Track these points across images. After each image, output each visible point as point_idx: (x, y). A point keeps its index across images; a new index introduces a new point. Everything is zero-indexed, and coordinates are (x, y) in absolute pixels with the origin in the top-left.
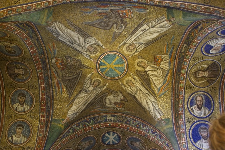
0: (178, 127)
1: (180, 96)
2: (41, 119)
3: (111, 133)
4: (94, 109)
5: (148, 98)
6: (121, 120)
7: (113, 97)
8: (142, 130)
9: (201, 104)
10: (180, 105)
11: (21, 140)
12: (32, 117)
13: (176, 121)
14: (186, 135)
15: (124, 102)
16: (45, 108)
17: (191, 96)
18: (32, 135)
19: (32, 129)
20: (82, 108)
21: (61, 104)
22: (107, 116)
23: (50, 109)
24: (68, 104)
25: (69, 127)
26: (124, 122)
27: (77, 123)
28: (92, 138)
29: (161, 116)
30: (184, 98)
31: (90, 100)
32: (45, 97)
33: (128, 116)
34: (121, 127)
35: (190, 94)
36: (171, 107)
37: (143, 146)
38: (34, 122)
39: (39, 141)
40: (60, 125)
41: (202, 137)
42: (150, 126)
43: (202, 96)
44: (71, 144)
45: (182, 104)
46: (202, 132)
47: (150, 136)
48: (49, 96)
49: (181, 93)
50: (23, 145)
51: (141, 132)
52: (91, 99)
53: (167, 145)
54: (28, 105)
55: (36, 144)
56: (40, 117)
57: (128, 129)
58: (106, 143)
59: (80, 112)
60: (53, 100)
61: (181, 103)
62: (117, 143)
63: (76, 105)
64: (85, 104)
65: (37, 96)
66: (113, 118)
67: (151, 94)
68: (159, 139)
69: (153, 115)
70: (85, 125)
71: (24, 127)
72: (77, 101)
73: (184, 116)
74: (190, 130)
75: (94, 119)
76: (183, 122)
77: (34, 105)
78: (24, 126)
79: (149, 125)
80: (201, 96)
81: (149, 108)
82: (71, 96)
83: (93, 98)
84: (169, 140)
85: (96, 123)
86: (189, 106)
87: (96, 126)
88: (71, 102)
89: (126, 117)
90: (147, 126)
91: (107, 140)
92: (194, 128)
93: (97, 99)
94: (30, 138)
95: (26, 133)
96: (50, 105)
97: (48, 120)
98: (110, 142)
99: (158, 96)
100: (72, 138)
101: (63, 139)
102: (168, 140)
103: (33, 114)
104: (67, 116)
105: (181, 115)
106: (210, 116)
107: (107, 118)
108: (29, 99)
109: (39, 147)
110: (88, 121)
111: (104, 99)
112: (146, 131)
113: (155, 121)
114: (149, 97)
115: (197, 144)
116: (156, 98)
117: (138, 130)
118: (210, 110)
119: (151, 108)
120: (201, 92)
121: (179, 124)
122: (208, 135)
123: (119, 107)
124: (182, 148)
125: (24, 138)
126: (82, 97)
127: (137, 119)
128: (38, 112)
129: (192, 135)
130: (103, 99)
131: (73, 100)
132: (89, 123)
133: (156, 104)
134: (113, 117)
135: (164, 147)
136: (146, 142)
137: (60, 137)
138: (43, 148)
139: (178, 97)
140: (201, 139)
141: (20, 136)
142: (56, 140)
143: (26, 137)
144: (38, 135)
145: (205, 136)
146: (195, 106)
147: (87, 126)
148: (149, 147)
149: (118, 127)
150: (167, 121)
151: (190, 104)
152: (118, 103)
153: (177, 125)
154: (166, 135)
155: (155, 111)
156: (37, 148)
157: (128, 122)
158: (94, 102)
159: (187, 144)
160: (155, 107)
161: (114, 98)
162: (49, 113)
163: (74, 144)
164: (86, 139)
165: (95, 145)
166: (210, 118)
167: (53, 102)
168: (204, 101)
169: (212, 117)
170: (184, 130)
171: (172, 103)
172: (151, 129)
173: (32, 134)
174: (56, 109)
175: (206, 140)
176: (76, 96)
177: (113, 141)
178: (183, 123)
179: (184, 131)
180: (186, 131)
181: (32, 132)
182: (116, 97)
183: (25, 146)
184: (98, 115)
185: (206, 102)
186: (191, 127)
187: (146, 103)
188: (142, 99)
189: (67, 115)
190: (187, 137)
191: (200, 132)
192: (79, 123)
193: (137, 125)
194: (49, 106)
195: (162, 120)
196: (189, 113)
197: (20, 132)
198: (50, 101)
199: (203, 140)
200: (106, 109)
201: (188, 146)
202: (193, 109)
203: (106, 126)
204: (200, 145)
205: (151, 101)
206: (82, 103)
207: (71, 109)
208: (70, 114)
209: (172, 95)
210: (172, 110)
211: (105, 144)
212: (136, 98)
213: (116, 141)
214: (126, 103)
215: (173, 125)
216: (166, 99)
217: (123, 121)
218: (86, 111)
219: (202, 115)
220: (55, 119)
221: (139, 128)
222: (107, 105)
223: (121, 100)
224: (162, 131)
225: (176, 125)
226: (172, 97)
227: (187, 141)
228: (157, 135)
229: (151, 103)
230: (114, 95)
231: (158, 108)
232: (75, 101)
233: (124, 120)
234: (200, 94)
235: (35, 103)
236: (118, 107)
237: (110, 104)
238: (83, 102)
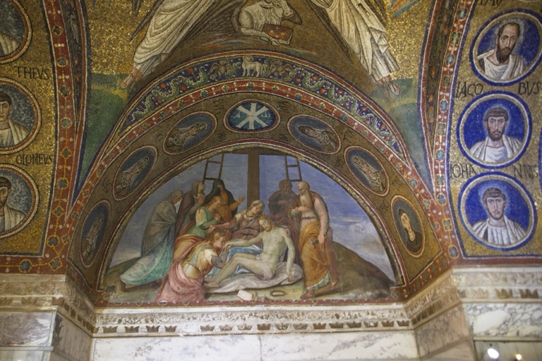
0: (433, 104)
1: (456, 21)
2: (60, 77)
3: (253, 106)
4: (208, 41)
5: (363, 19)
6: (281, 74)
7: (261, 9)
8: (335, 102)
9: (511, 46)
10: (450, 49)
11: (12, 137)
12: (30, 73)
13: (427, 89)
14: (450, 129)
15: (290, 24)
16: (66, 47)
17: (486, 24)
18: (39, 123)
19: (38, 107)
20: (174, 40)
21: (112, 30)
22: (242, 61)
23: (81, 46)
24: (133, 30)
25: (141, 94)
26: (289, 79)
27: (163, 79)
28: (203, 118)
29: (390, 72)
30: (468, 29)
31: (195, 17)
32: (59, 12)
33: (298, 61)
34: (279, 92)
35: (486, 18)
36: (420, 47)
37: (330, 138)
38: (40, 85)
39: (62, 139)
40: (117, 92)
41: (489, 133)
42: (356, 93)
43: (522, 24)
44: (151, 138)
45: (458, 47)
46: (493, 121)
47: (355, 122)
48: (73, 6)
49: (463, 13)
50: (19, 149)
51: (332, 108)
52: (198, 15)
53: (395, 146)
54: (12, 38)
55: (56, 147)
56: (54, 72)
57: (299, 99)
58: (239, 126)
59: (168, 52)
60: (87, 18)
61: (454, 41)
62: (266, 128)
63: (156, 34)
64: (182, 30)
65: (35, 9)
66: (257, 66)
67: (373, 9)
68: (377, 129)
69: (370, 68)
70: (183, 88)
71: (13, 102)
72: (159, 20)
73: (456, 78)
74: (462, 115)
75: (208, 68)
76: (447, 94)
77: (29, 38)
78: (12, 99)
79: (354, 91)
80: (518, 25)
81: (361, 47)
82: (140, 6)
83: (203, 10)
84: (401, 134)
85: (214, 81)
86: (475, 51)
87: (213, 89)
88: (140, 25)
89: (292, 65)
90: (348, 94)
91: (240, 121)
92: (473, 111)
93: (214, 15)
94: (36, 131)
95: (21, 117)
96: (79, 32)
97: (80, 78)
98: (248, 123)
99: (391, 13)
100: (152, 125)
101: (129, 127)
102: (398, 135)
103: (30, 65)
104: (134, 66)
105: (448, 76)
106: (524, 81)
107: (243, 66)
108: (10, 18)
109: (66, 153)
110: (191, 75)
111: (235, 13)
112: (344, 106)
113: (370, 84)
114: (364, 16)
115: (472, 152)
116: (384, 21)
117: (325, 103)
118: (529, 65)
119: (366, 48)
120: (519, 13)
121: (435, 98)
122: (506, 128)
123: (277, 36)
124: (433, 159)
125: (18, 130)
126: (172, 10)
127: (322, 71)
128: (46, 57)
129: (466, 128)
130: (232, 12)
131: (145, 17)
132: (195, 81)
133: (380, 38)
134: (259, 62)
135: (388, 150)
136: (342, 133)
137: (121, 124)
138: (77, 155)
139: (449, 24)
140: (484, 139)
141: (6, 126)
142: (110, 133)
143: (25, 128)
144: (56, 122)
145: (497, 130)
146: (493, 51)
147: (190, 88)
148: (346, 143)
149: (271, 91)
150: (405, 84)
151: (480, 46)
152: (273, 26)
153: (431, 99)
154: (396, 122)
155: (375, 57)
156: (59, 156)
157: (298, 80)
158: (208, 23)
159: (448, 151)
160: (378, 46)
161: (264, 12)
162: (80, 58)
163: (159, 135)
164: (186, 122)
165: (211, 131)
166: (522, 85)
167: (87, 24)
168: (522, 37)
169: (528, 82)
170: (446, 114)
171: (426, 37)
172: (359, 102)
173: (40, 119)
174: (99, 44)
175: (496, 142)
176: (154, 5)
177: (255, 122)
178: (447, 98)
179: (445, 117)
180: (451, 118)
181: (39, 114)
182: (270, 8)
183: (27, 153)
184: (218, 55)
185: (526, 40)
186: (468, 107)
187: (354, 32)
188: (345, 21)
189: (133, 62)
190: (450, 134)
191: (487, 120)
192: (169, 81)
193: (323, 87)
194: (76, 37)
195: (391, 82)
196: (470, 71)
197: (5, 114)
198: (77, 20)
199: (490, 140)
200: (241, 41)
201: (448, 155)
202: (485, 59)
203: (239, 88)
204: (479, 154)
205: (369, 29)
206: (172, 26)
207: (144, 44)
208: (143, 60)
209: (431, 14)
210: (422, 55)
211: (236, 128)
212: (328, 16)
213: (264, 122)
214: (298, 26)
215: (419, 98)
216: (412, 22)
217: (284, 75)
218: (186, 46)
219: (502, 78)
220: (98, 74)
221: (327, 96)
222: (243, 30)
223: (284, 18)
224: (387, 110)
225: (428, 99)
226: (430, 18)
227: (449, 144)
228: (371, 117)
229: (368, 33)
230: (265, 4)
231: (385, 49)
232: (153, 20)
233: (288, 72)
234: (517, 19)
235: (30, 30)
236: (274, 37)
237: (252, 28)
238: (175, 23)
